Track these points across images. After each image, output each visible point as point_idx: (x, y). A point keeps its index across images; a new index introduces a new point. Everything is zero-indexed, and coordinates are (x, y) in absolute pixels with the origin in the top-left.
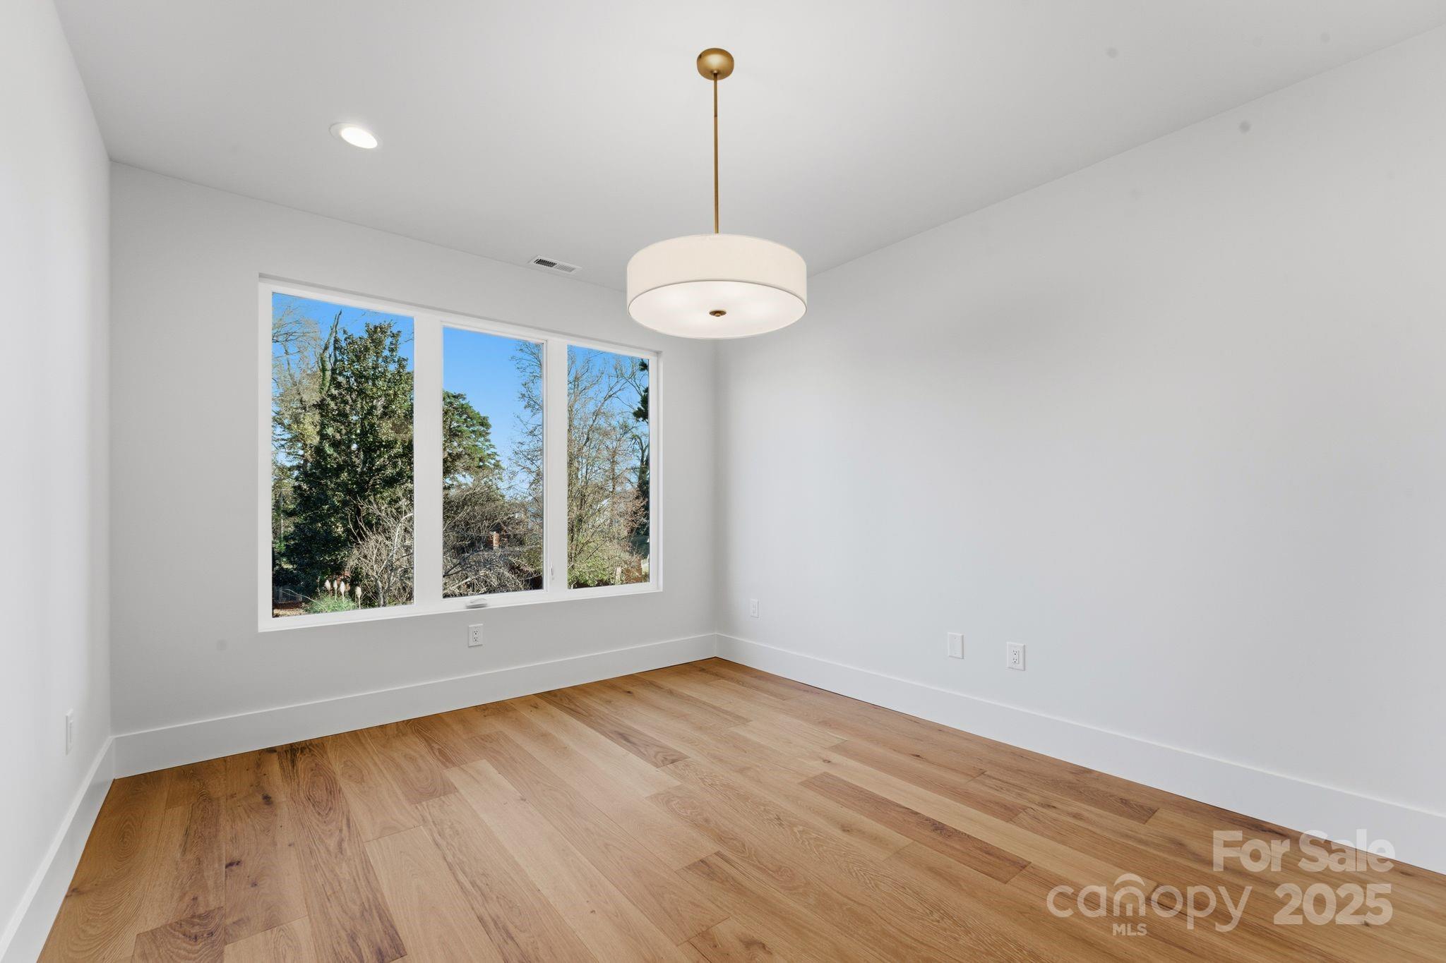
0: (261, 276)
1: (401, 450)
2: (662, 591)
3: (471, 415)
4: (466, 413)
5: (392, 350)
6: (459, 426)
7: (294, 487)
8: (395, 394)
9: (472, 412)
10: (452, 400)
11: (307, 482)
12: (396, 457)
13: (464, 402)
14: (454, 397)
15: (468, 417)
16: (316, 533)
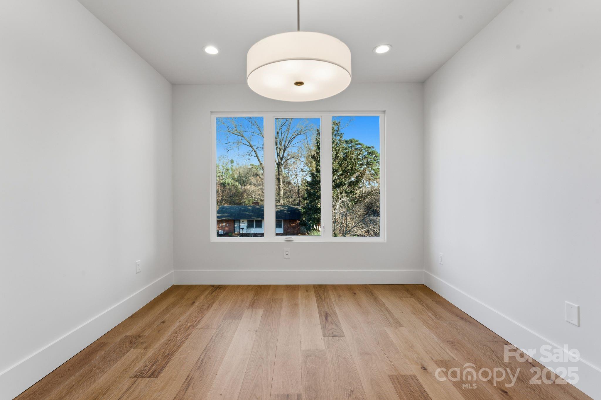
0: (212, 112)
1: (341, 172)
2: (386, 242)
3: (377, 155)
4: (375, 154)
5: (337, 131)
6: (371, 161)
7: (306, 189)
8: (339, 149)
9: (377, 154)
10: (369, 149)
11: (311, 187)
12: (340, 175)
13: (373, 150)
14: (369, 148)
15: (376, 156)
16: (313, 206)
